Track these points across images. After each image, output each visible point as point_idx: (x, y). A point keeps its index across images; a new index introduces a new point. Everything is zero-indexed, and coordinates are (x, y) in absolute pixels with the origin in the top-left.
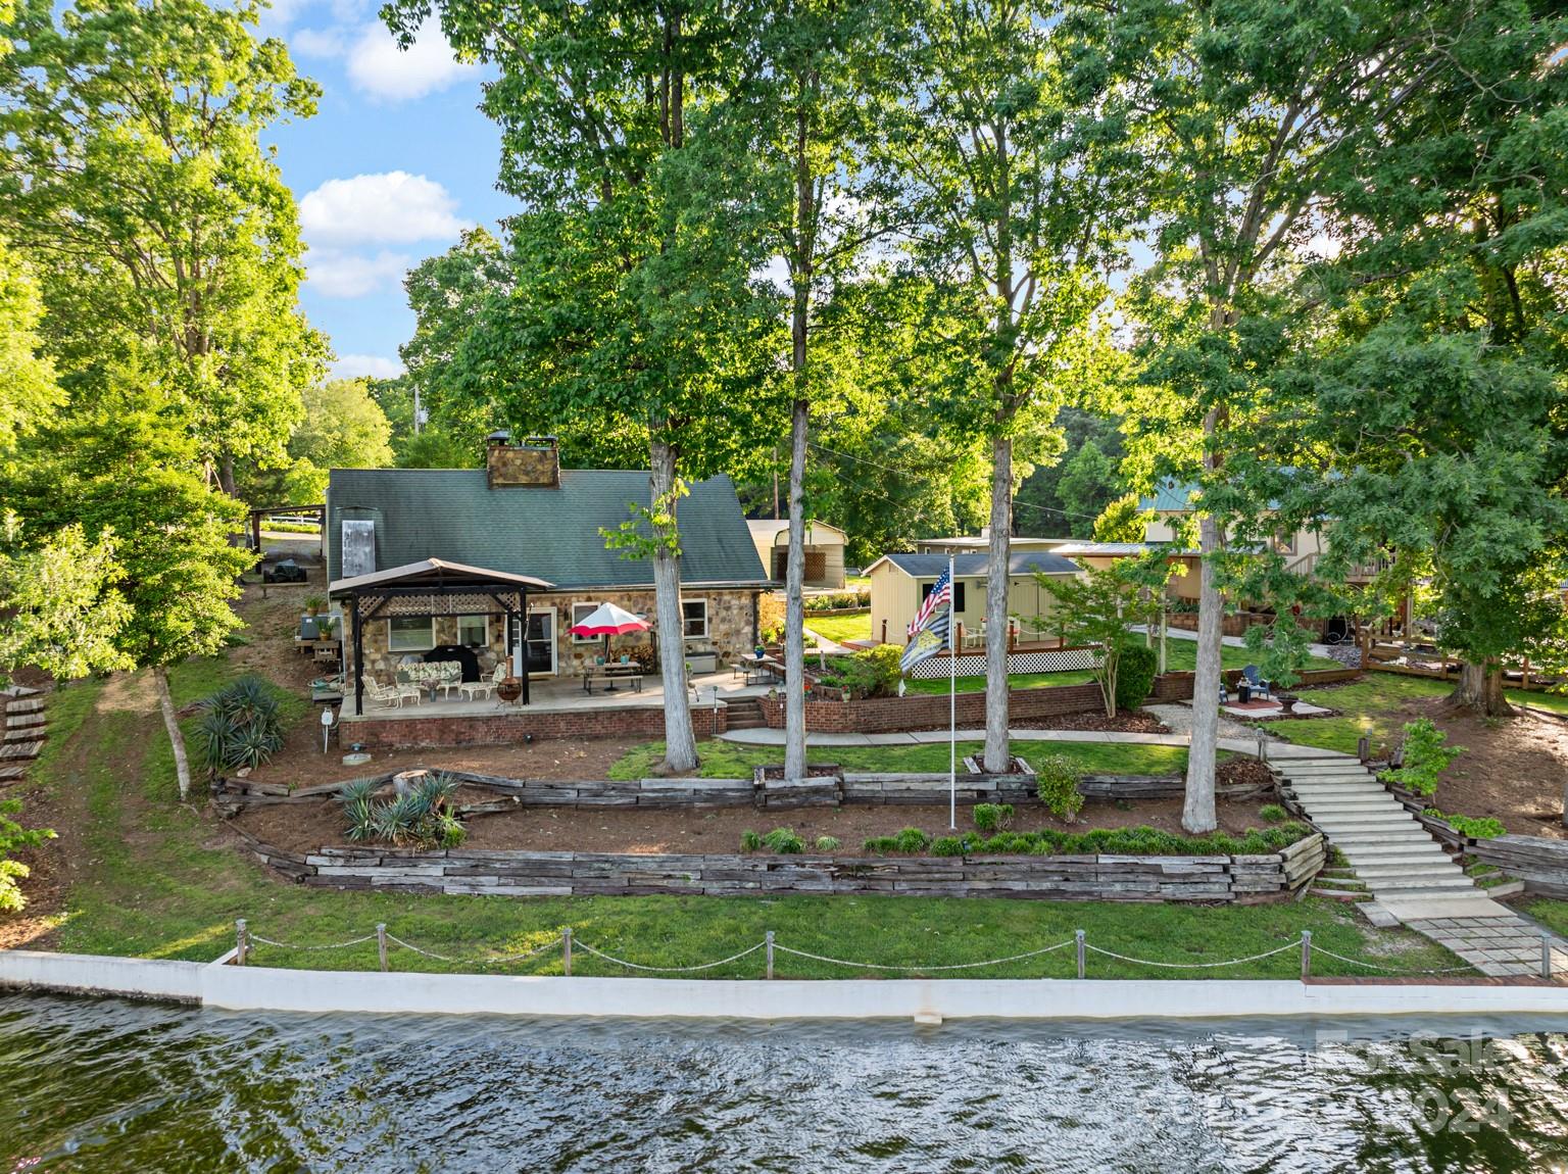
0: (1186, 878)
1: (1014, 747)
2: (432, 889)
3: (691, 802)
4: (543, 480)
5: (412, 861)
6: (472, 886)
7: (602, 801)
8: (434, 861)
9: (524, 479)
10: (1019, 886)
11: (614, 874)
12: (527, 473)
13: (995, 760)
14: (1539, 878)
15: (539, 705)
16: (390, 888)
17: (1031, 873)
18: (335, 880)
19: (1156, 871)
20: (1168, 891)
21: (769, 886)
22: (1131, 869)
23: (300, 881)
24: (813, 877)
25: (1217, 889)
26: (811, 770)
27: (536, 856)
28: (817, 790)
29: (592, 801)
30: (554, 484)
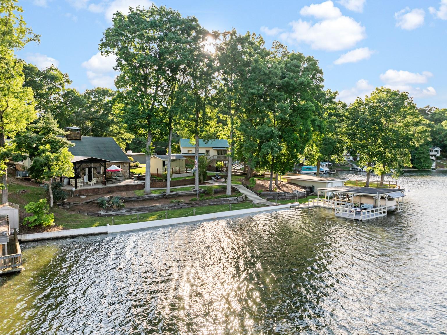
0: (232, 200)
1: (200, 187)
2: (123, 215)
3: (154, 198)
4: (78, 138)
5: (119, 210)
6: (131, 213)
7: (139, 200)
8: (123, 210)
9: (74, 138)
10: (212, 204)
11: (154, 209)
12: (75, 137)
13: (197, 189)
14: (269, 197)
15: (108, 185)
16: (116, 215)
17: (213, 202)
18: (105, 215)
19: (228, 200)
20: (230, 202)
21: (178, 207)
22: (225, 200)
23: (98, 216)
24: (184, 206)
25: (236, 202)
26: (171, 192)
27: (140, 207)
28: (174, 194)
29: (137, 199)
30: (80, 139)
